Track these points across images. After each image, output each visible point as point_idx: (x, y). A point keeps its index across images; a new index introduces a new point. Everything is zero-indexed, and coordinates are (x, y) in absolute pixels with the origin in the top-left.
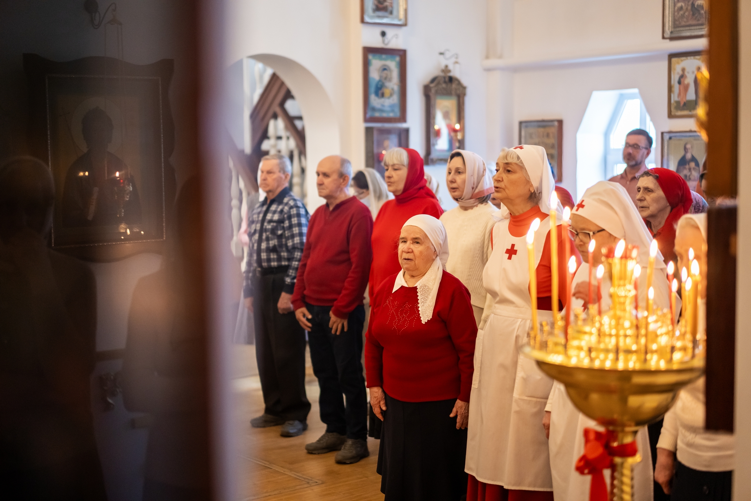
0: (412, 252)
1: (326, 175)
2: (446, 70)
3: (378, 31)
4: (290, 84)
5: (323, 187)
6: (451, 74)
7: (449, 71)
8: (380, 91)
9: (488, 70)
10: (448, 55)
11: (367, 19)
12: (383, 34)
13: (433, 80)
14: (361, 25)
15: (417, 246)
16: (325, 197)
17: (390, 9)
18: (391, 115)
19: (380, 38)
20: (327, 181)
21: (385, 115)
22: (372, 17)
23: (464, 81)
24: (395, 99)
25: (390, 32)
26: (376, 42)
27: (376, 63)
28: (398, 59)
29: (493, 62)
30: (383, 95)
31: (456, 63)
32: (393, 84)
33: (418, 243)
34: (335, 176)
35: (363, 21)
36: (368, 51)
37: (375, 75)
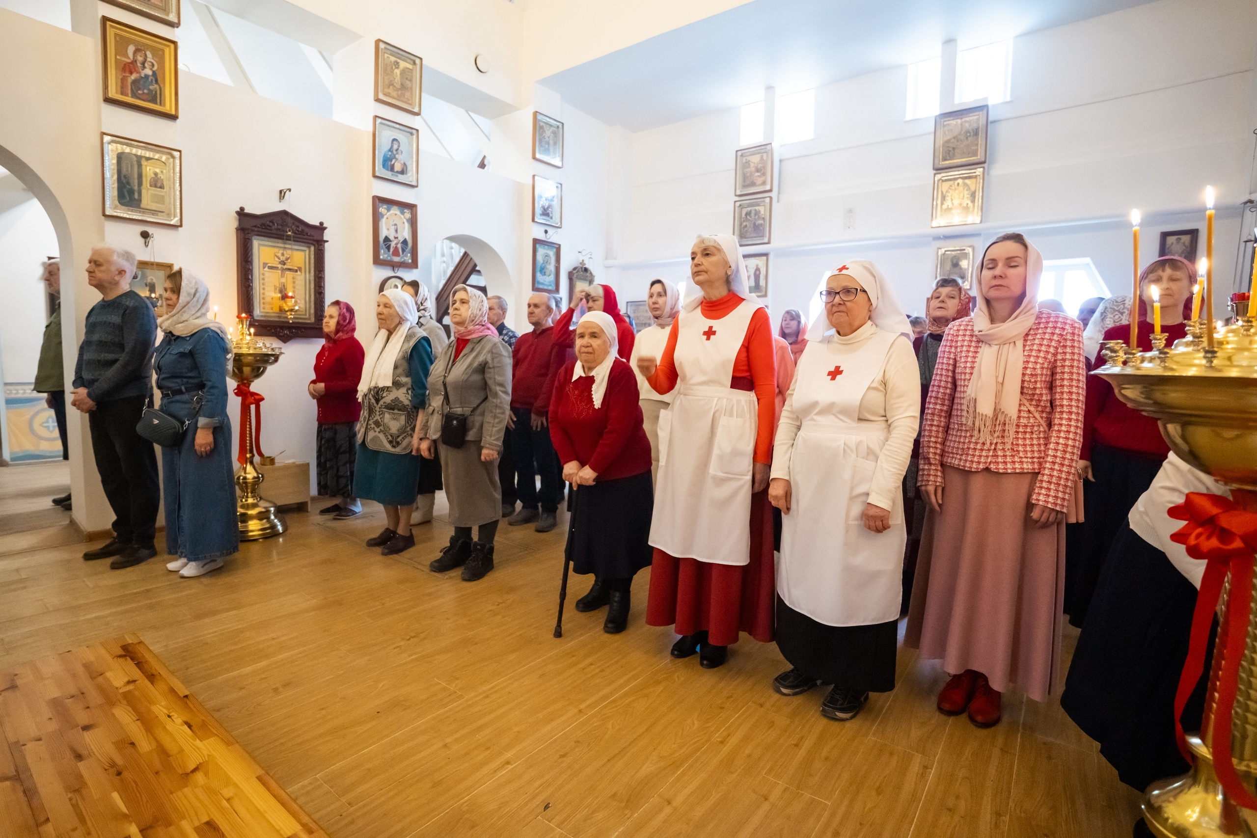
0: (591, 346)
1: (536, 306)
2: (583, 263)
3: (543, 228)
4: (477, 260)
5: (533, 315)
6: (586, 266)
7: (585, 264)
8: (543, 271)
9: (607, 267)
10: (584, 253)
11: (536, 220)
12: (546, 232)
13: (575, 269)
14: (532, 223)
15: (594, 340)
16: (533, 324)
17: (551, 215)
18: (550, 288)
19: (544, 234)
20: (537, 311)
21: (545, 287)
22: (540, 219)
23: (594, 273)
24: (552, 278)
25: (551, 231)
26: (541, 236)
27: (541, 251)
28: (555, 250)
29: (610, 262)
30: (545, 275)
31: (590, 258)
32: (551, 267)
33: (595, 337)
34: (543, 308)
35: (533, 220)
36: (536, 242)
37: (540, 258)
